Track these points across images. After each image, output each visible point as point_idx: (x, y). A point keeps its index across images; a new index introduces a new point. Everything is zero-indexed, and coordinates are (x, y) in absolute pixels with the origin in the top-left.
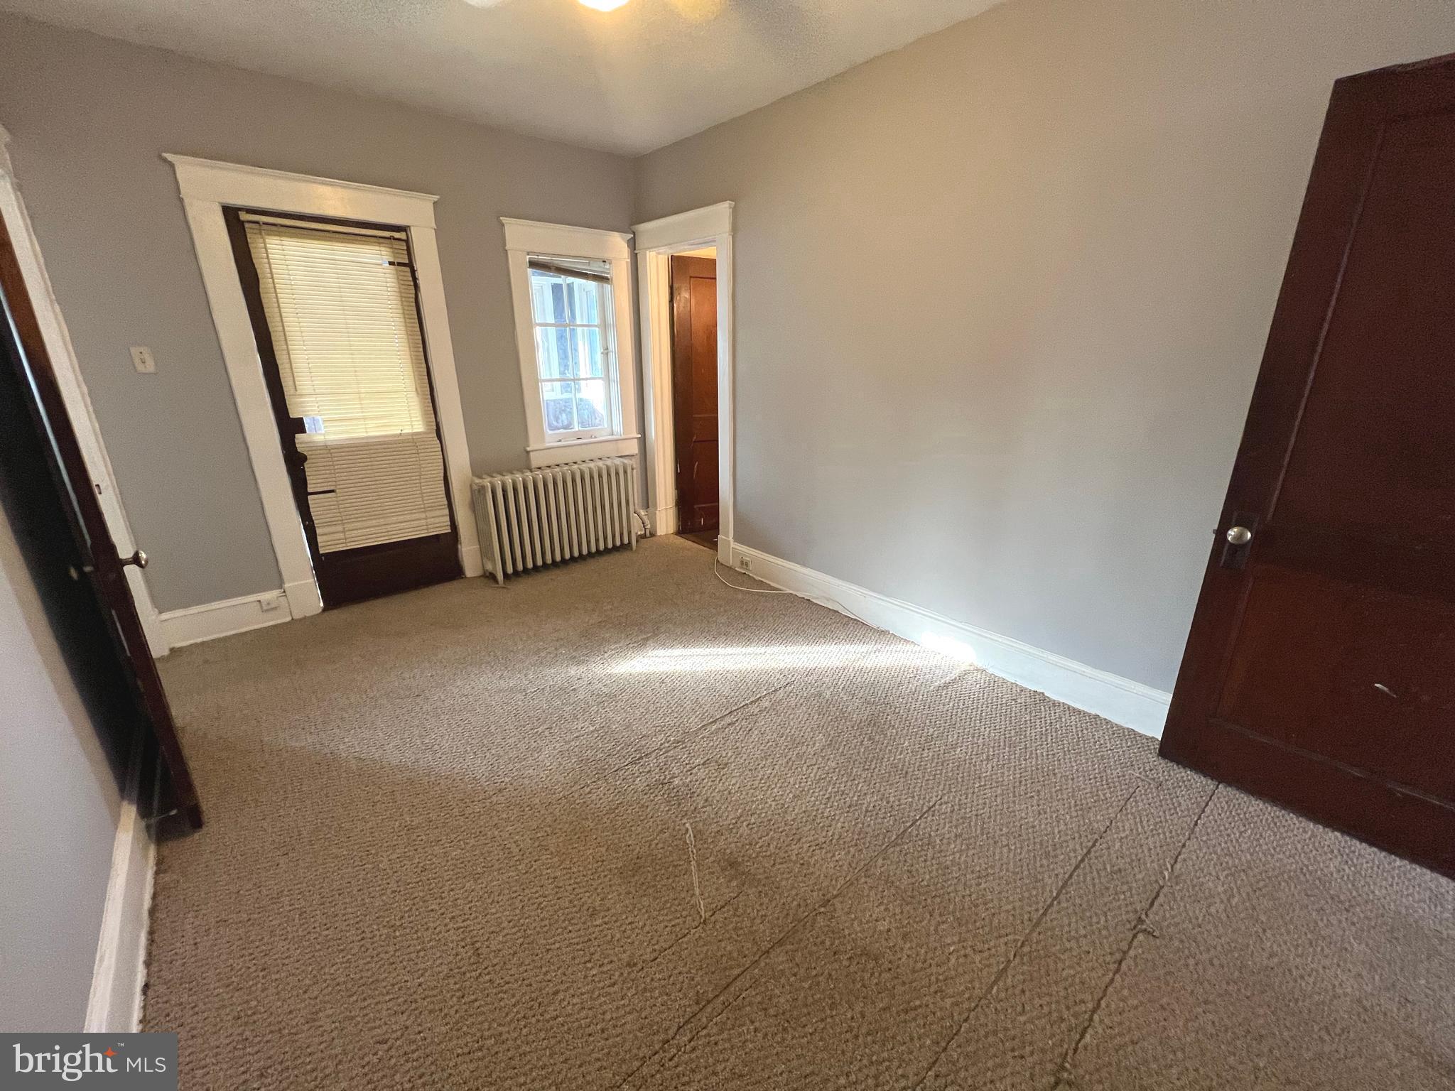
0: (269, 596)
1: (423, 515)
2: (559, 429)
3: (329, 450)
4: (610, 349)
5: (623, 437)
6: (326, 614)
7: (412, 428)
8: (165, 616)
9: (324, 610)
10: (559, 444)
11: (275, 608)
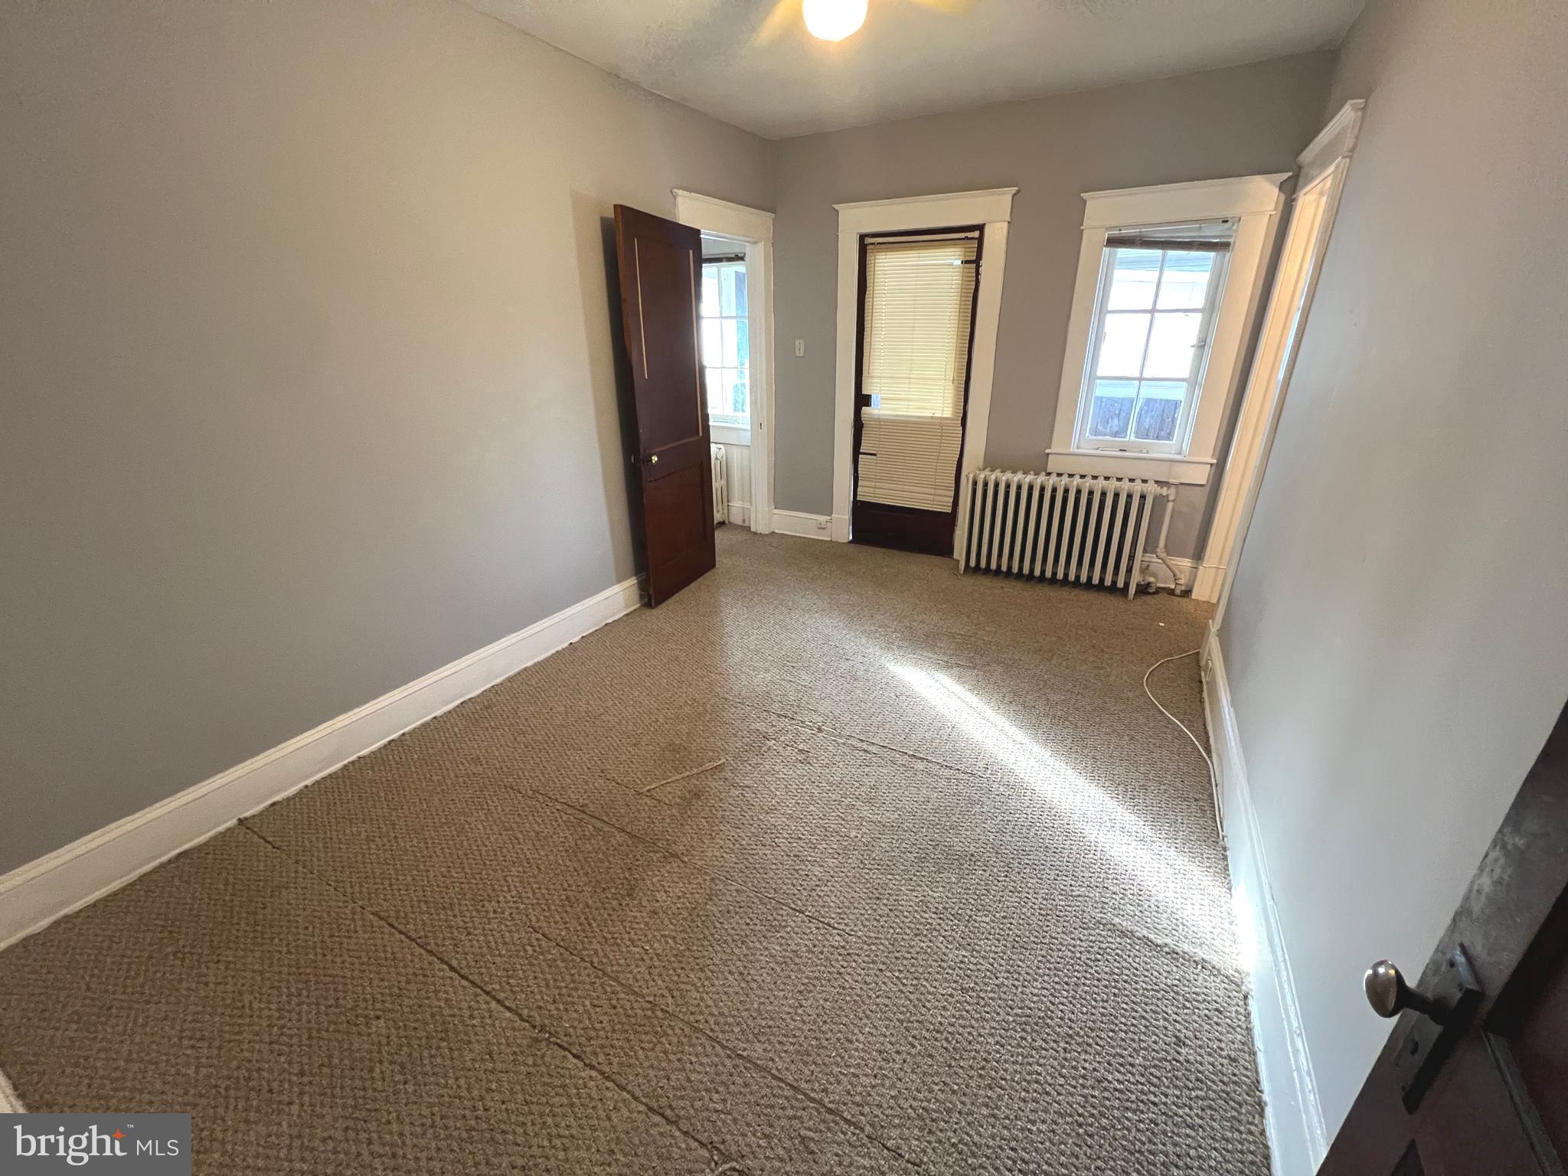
0: (823, 518)
1: (932, 491)
2: (1105, 435)
3: (881, 422)
4: (1208, 341)
5: (1187, 459)
6: (852, 545)
7: (942, 414)
8: (776, 511)
9: (850, 542)
10: (1098, 452)
11: (824, 529)
